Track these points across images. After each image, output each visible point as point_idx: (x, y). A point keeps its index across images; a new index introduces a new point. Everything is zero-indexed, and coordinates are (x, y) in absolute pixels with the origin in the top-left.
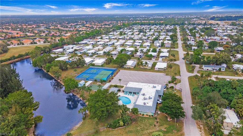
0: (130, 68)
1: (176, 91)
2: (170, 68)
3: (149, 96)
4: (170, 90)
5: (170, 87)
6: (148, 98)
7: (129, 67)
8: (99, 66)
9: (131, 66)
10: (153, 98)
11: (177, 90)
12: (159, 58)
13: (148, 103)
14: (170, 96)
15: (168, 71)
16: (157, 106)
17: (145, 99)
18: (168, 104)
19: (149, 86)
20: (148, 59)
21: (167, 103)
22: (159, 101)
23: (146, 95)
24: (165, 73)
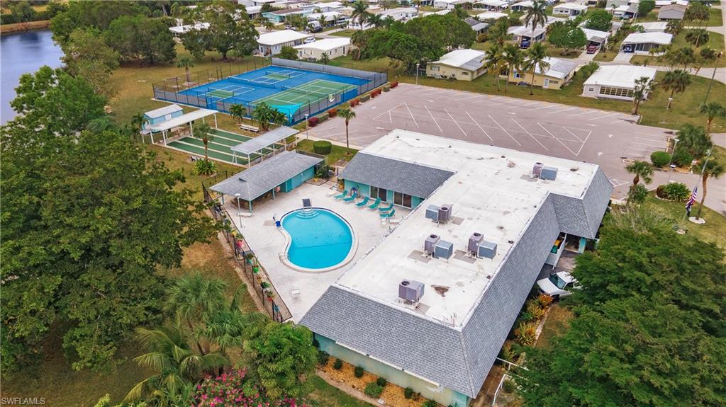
0: (453, 79)
1: (701, 221)
2: (670, 91)
3: (470, 234)
4: (660, 211)
5: (660, 192)
6: (461, 244)
7: (449, 73)
8: (314, 61)
9: (459, 68)
10: (504, 251)
11: (708, 216)
12: (617, 52)
13: (442, 290)
14: (662, 260)
15: (657, 108)
16: (524, 316)
17: (434, 251)
18: (631, 359)
19: (511, 165)
20: (561, 55)
21: (615, 338)
22: (555, 279)
23: (458, 221)
24: (636, 114)
